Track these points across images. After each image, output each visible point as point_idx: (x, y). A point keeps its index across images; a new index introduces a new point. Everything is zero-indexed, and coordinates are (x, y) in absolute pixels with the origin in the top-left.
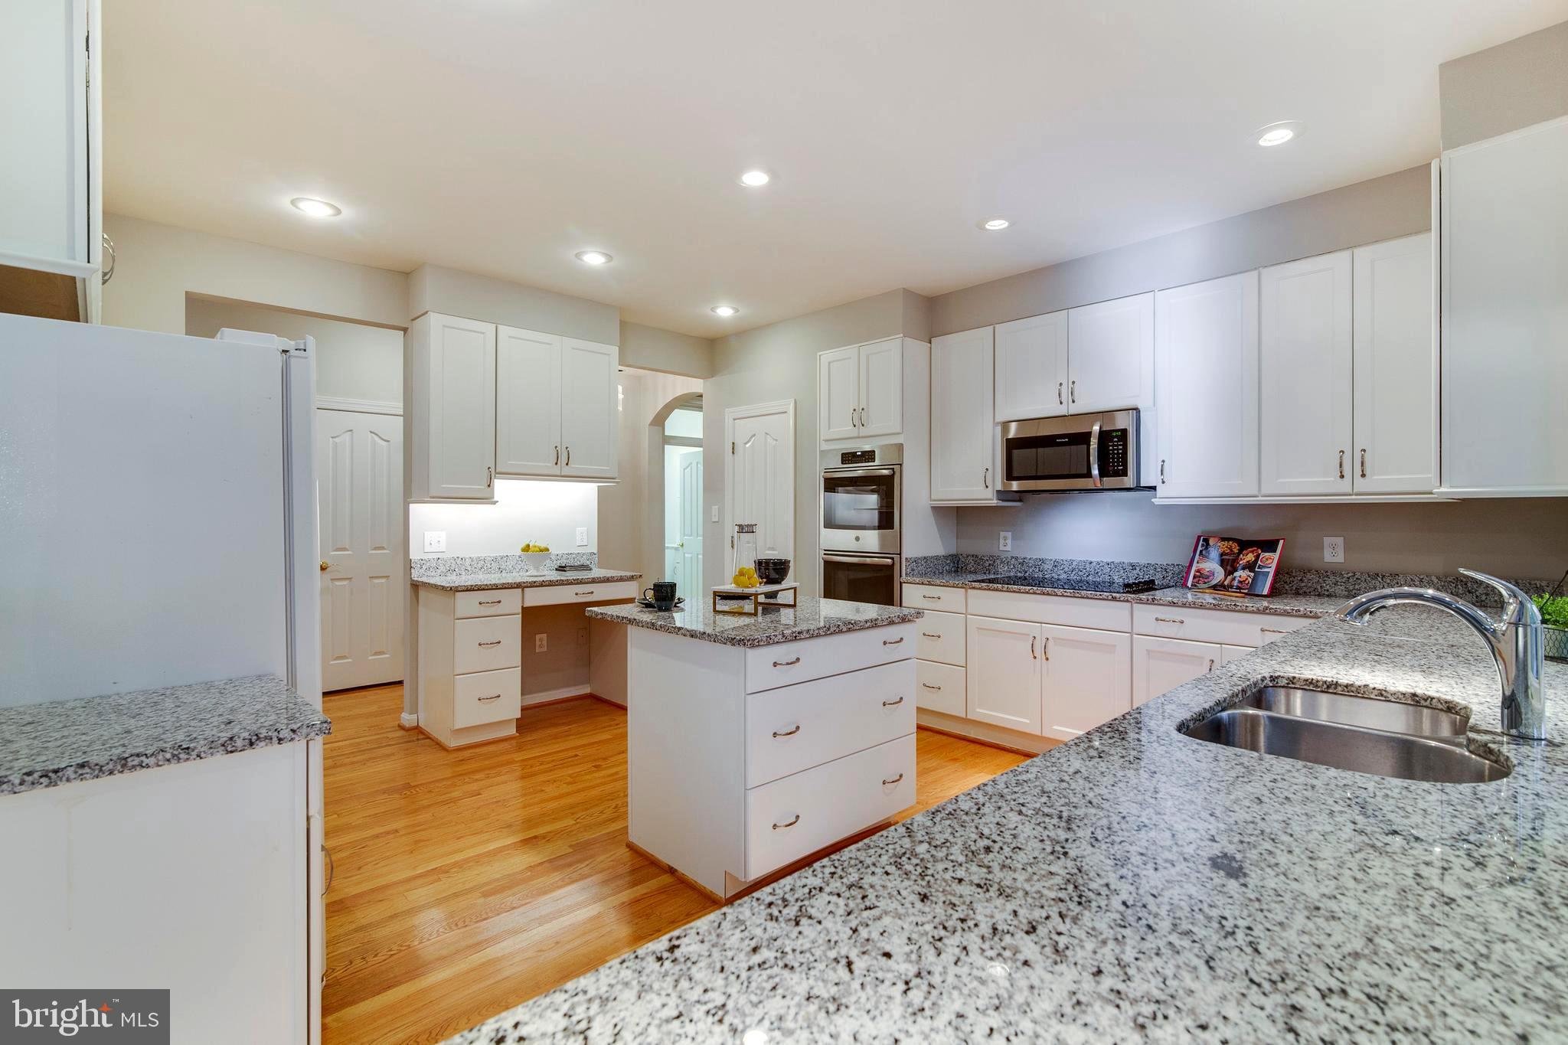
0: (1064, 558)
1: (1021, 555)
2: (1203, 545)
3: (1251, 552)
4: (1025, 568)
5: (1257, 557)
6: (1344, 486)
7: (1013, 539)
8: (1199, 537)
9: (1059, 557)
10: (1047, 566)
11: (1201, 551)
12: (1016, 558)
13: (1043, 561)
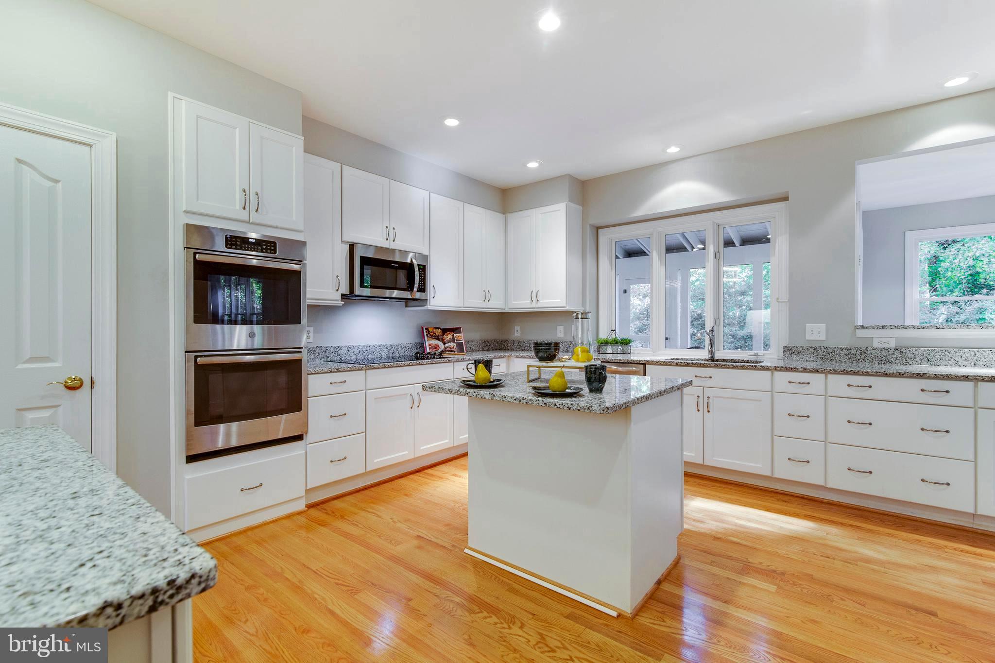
0: (354, 345)
1: (324, 344)
2: (426, 332)
3: (449, 334)
4: (327, 354)
5: (453, 336)
6: (484, 305)
7: (314, 333)
8: (422, 328)
9: (350, 344)
10: (343, 351)
11: (427, 335)
12: (321, 348)
13: (340, 348)
